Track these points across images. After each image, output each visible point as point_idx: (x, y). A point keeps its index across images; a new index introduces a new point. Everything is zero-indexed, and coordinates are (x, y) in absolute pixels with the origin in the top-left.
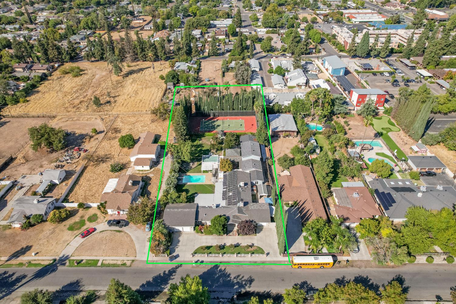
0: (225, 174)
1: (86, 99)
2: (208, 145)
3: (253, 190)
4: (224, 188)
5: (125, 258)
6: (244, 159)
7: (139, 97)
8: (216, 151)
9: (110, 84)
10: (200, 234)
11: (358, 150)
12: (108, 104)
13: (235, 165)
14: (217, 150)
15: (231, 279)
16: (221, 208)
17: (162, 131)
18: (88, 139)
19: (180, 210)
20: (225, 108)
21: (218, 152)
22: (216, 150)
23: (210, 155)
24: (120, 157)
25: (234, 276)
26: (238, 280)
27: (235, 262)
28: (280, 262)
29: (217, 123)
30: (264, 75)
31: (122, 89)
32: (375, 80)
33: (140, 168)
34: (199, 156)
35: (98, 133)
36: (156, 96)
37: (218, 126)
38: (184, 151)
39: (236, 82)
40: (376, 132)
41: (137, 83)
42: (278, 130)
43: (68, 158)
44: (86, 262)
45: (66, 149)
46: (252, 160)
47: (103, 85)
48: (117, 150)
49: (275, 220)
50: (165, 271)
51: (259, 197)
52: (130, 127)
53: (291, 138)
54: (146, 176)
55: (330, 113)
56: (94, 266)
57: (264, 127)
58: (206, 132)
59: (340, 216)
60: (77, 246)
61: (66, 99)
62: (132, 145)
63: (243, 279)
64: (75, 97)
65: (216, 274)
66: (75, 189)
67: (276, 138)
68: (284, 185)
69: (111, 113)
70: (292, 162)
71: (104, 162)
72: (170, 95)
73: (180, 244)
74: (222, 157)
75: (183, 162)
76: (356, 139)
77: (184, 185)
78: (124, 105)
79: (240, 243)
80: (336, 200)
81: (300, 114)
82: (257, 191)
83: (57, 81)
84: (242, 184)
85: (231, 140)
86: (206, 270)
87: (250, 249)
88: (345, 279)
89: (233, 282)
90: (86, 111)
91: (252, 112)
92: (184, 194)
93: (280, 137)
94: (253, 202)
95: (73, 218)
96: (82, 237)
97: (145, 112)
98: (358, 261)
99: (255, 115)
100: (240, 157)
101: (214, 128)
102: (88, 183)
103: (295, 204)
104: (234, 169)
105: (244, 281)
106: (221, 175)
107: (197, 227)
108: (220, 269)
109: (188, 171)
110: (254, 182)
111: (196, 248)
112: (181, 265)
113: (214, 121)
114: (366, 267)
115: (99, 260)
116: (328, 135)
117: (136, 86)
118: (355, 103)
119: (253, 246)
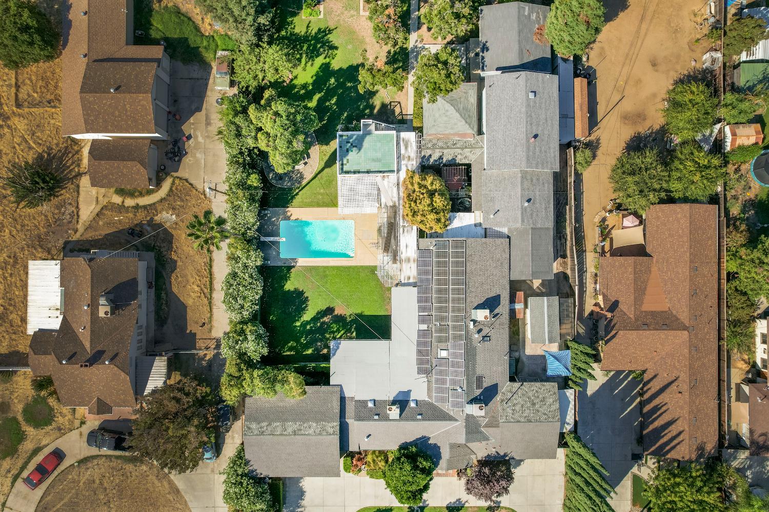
16: (414, 414)
24: (26, 107)
54: (152, 223)
73: (306, 501)
77: (288, 269)
94: (513, 377)
100: (477, 139)
106: (408, 242)
119: (498, 507)
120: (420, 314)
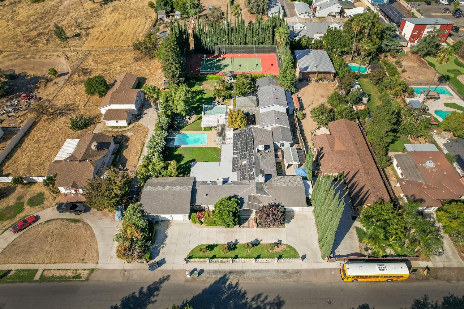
0: (236, 132)
1: (46, 31)
2: (211, 91)
3: (277, 156)
4: (234, 154)
5: (80, 266)
6: (262, 110)
7: (119, 30)
8: (223, 100)
9: (82, 13)
10: (198, 224)
11: (419, 98)
12: (77, 38)
13: (251, 119)
14: (225, 98)
15: (247, 302)
16: (230, 184)
17: (147, 72)
18: (43, 84)
19: (167, 188)
20: (234, 42)
21: (226, 101)
22: (222, 98)
23: (215, 105)
24: (87, 107)
25: (253, 296)
26: (259, 303)
27: (253, 271)
28: (323, 271)
29: (223, 63)
30: (285, 3)
31: (98, 19)
32: (429, 10)
33: (113, 123)
34: (198, 106)
35: (60, 76)
36: (143, 29)
37: (226, 66)
38: (176, 98)
39: (249, 11)
40: (440, 75)
41: (119, 11)
42: (308, 70)
43: (10, 109)
44: (16, 274)
45: (10, 97)
46: (275, 112)
47: (73, 14)
48: (84, 98)
49: (313, 203)
50: (142, 288)
51: (286, 166)
52: (105, 67)
53: (325, 82)
54: (122, 136)
55: (377, 49)
56: (28, 282)
57: (290, 65)
58: (209, 74)
59: (409, 196)
60: (5, 247)
61: (18, 31)
62: (103, 91)
63: (266, 301)
64: (31, 27)
65: (223, 293)
66: (16, 155)
67: (305, 82)
68: (322, 149)
69: (80, 49)
70: (332, 114)
71: (63, 115)
72: (161, 27)
73: (167, 241)
74: (232, 107)
75: (175, 115)
76: (414, 84)
77: (176, 148)
78: (99, 39)
79: (259, 239)
80: (399, 171)
81: (336, 51)
82: (283, 158)
83: (9, 7)
84: (261, 147)
85: (244, 84)
86: (207, 286)
87: (276, 249)
88: (428, 301)
89: (251, 306)
90: (45, 46)
91: (272, 48)
92: (173, 163)
93: (310, 81)
94: (278, 174)
95: (5, 200)
96: (15, 232)
97: (126, 47)
98: (444, 268)
99: (275, 52)
100: (257, 108)
101: (219, 68)
102: (37, 145)
103: (340, 177)
104: (248, 124)
105: (268, 304)
106: (230, 133)
107: (194, 215)
108: (230, 284)
109: (181, 128)
110: (279, 144)
111: (192, 247)
112: (168, 277)
113: (220, 60)
114: (458, 280)
115: (37, 271)
116: (378, 78)
117: (117, 15)
118: (407, 37)
119: (281, 244)
120: (234, 152)
